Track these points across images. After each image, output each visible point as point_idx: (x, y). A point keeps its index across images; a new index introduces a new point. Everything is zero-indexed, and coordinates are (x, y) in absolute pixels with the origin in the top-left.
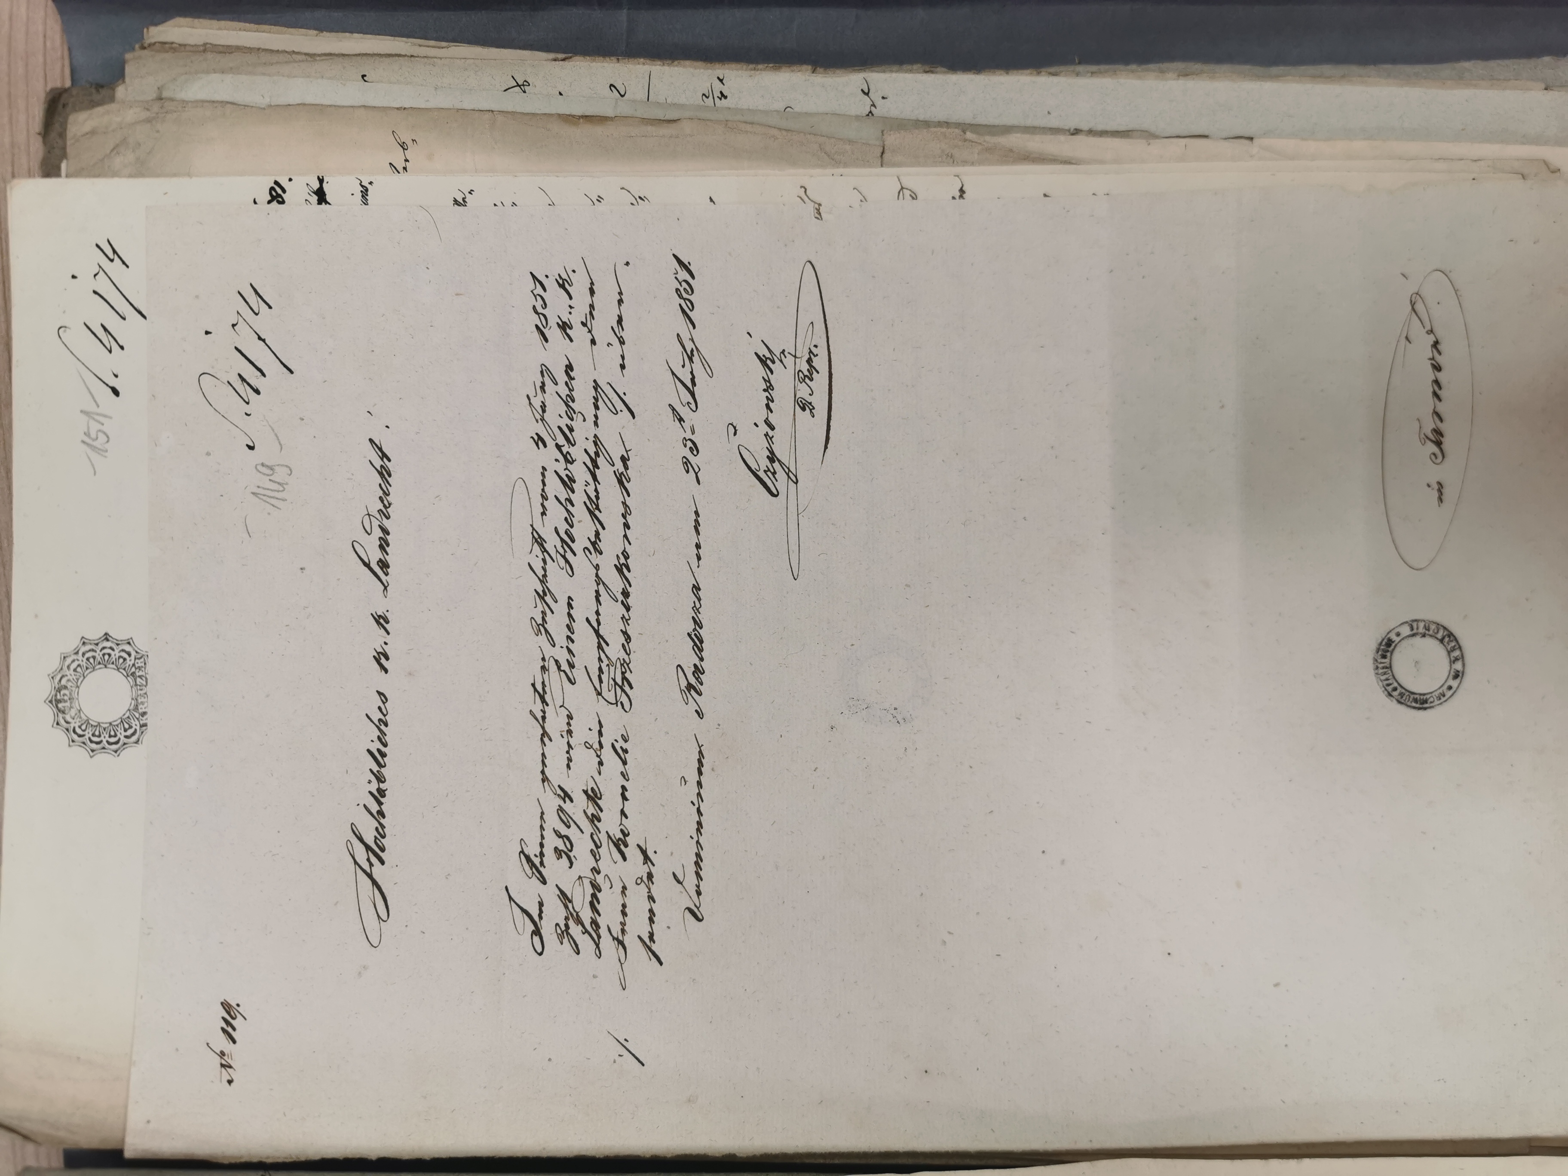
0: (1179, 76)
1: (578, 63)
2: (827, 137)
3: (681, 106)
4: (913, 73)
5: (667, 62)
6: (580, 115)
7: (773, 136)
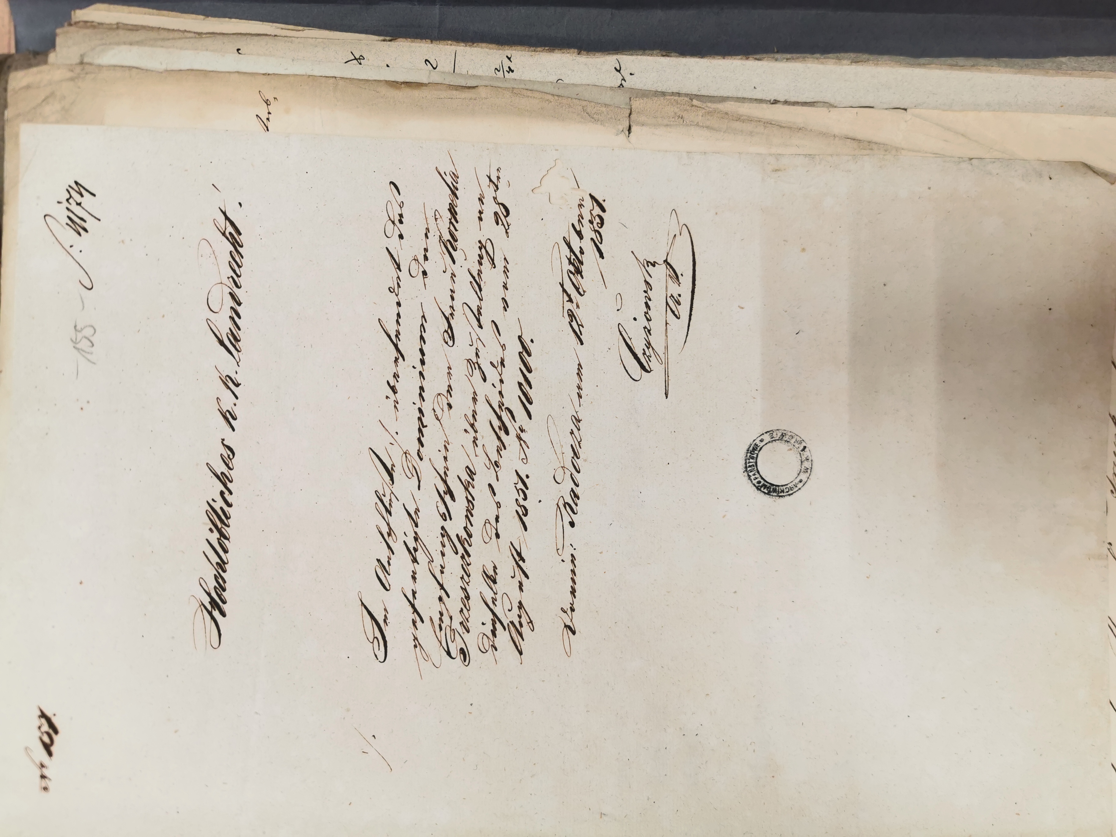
0: (851, 62)
1: (402, 43)
2: (589, 101)
3: (480, 77)
4: (653, 56)
5: (469, 44)
6: (402, 81)
7: (547, 100)
